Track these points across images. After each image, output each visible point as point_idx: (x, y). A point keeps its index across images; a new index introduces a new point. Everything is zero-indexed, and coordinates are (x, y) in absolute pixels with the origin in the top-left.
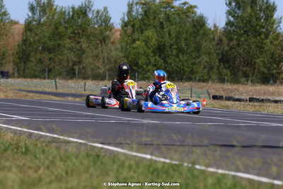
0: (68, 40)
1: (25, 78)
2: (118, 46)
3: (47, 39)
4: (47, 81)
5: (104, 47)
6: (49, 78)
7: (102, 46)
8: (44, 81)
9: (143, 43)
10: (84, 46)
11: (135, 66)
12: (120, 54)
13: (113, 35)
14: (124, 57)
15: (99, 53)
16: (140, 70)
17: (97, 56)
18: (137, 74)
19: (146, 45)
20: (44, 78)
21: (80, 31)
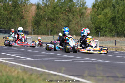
0: (62, 15)
1: (37, 35)
2: (90, 18)
3: (50, 13)
4: (50, 36)
5: (82, 18)
6: (51, 35)
7: (80, 17)
8: (48, 36)
9: (103, 16)
10: (71, 18)
11: (98, 28)
12: (90, 22)
13: (86, 11)
14: (92, 24)
15: (78, 22)
16: (101, 31)
17: (77, 23)
18: (99, 33)
19: (105, 17)
20: (48, 35)
21: (69, 10)
